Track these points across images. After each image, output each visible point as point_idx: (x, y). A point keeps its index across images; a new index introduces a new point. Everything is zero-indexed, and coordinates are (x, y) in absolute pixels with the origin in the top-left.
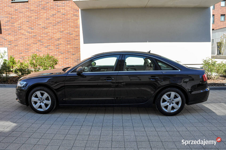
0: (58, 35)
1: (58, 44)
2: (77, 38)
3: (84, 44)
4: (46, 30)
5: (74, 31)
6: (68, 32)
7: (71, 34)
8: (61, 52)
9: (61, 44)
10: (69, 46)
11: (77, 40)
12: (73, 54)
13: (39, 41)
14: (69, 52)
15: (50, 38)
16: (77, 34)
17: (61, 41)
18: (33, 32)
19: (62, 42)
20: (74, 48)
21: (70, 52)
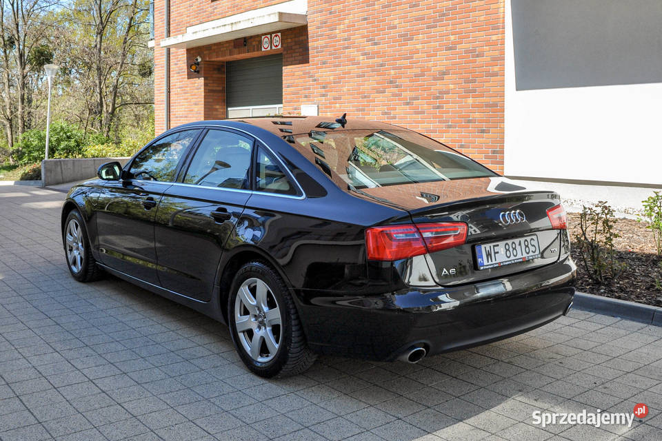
0: (441, 61)
1: (440, 93)
2: (496, 69)
3: (517, 90)
4: (410, 46)
5: (489, 43)
6: (470, 46)
7: (478, 56)
8: (448, 121)
9: (448, 93)
10: (470, 101)
11: (495, 74)
12: (483, 131)
13: (391, 82)
14: (469, 121)
15: (418, 71)
16: (497, 53)
17: (449, 83)
18: (378, 53)
19: (452, 86)
20: (487, 106)
21: (473, 121)
